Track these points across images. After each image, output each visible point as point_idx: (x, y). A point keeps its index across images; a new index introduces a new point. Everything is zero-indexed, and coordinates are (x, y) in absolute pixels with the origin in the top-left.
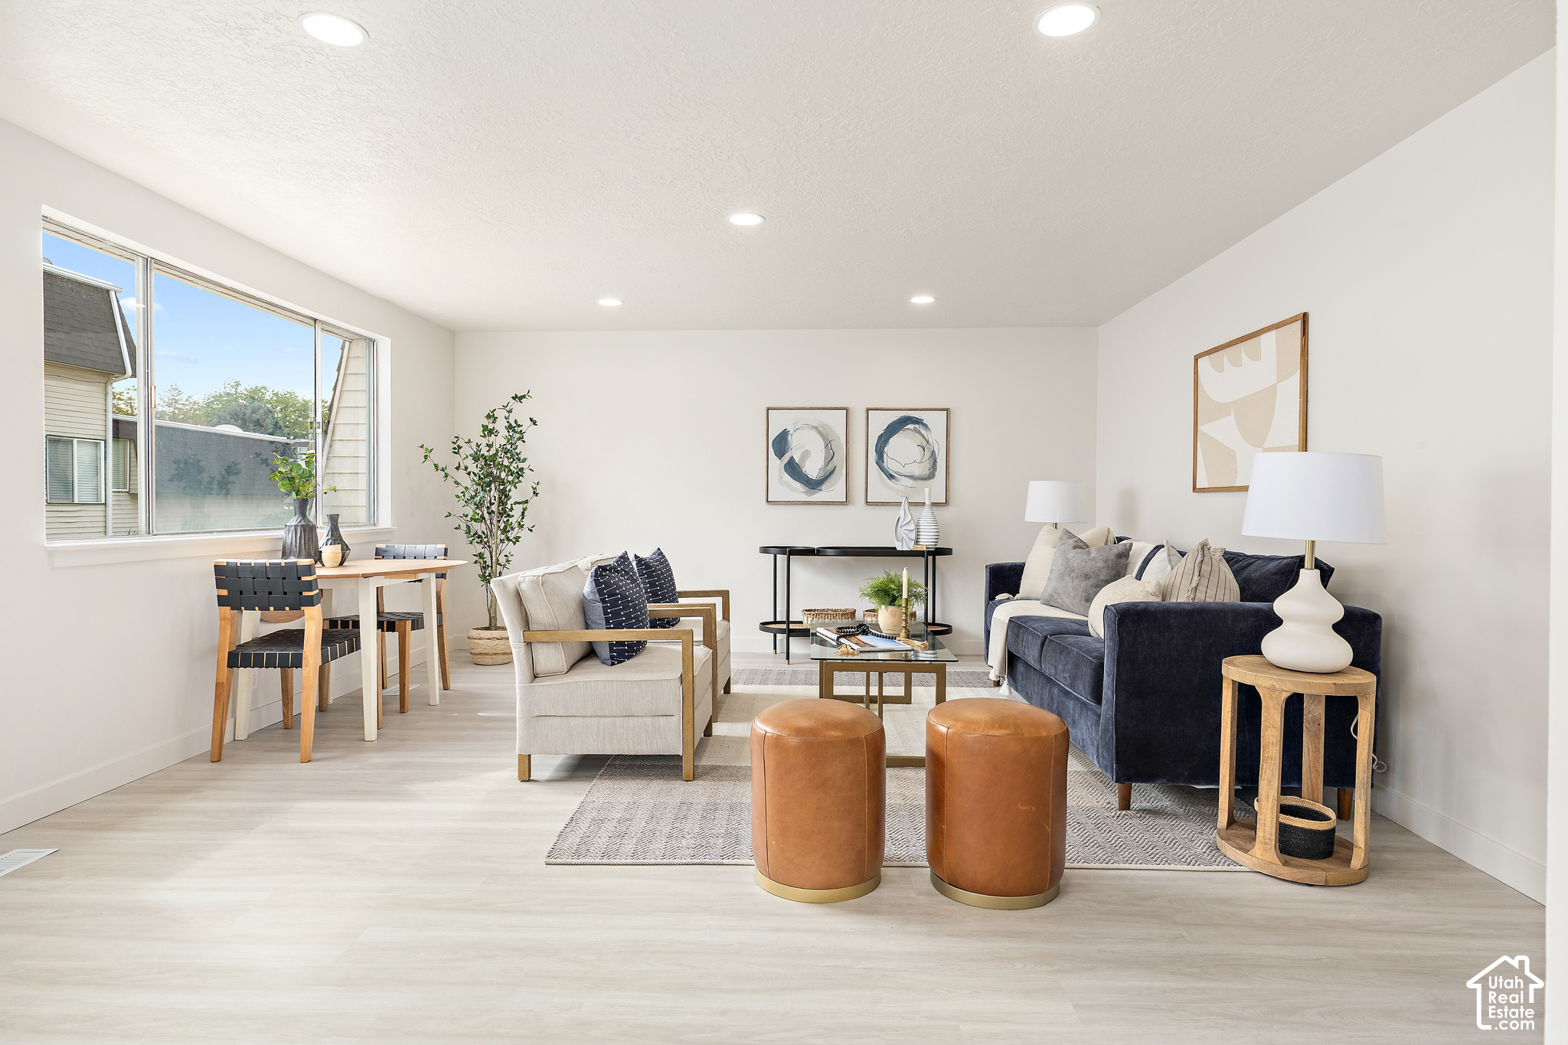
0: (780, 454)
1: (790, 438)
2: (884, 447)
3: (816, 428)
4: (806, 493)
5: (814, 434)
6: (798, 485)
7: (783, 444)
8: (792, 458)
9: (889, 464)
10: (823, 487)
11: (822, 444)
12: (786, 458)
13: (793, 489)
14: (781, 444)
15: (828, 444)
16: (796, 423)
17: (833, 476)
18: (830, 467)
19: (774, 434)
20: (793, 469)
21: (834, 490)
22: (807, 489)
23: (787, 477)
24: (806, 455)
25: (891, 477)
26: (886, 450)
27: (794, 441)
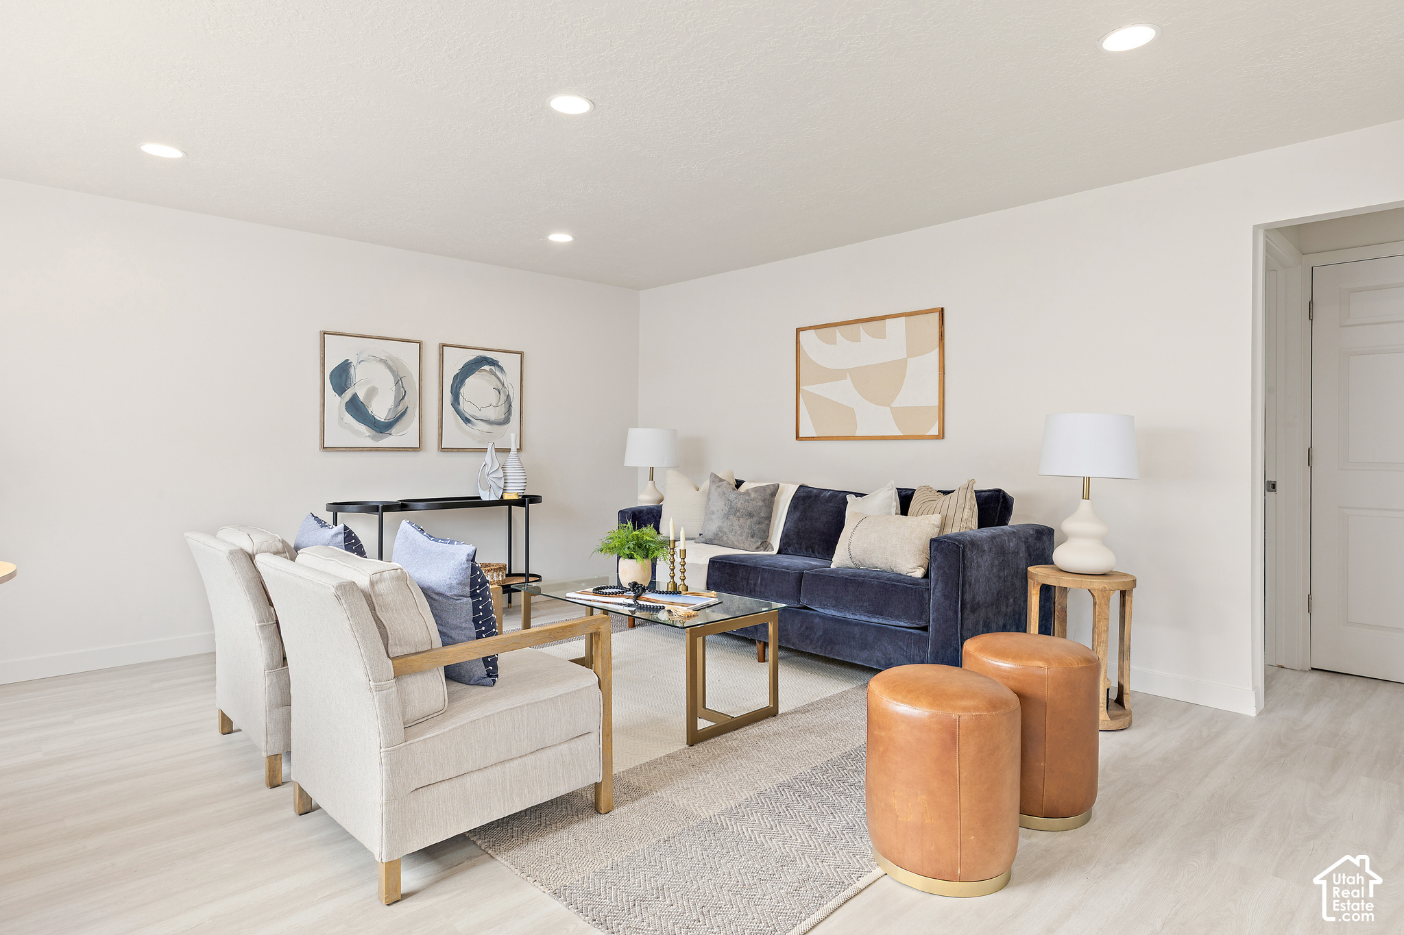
0: (340, 388)
1: (352, 371)
2: (460, 388)
3: (384, 362)
4: (373, 438)
5: (382, 368)
6: (362, 428)
7: (344, 377)
8: (355, 397)
9: (465, 406)
10: (393, 431)
11: (391, 380)
12: (348, 395)
13: (357, 433)
14: (341, 377)
15: (398, 381)
16: (361, 353)
17: (404, 418)
18: (401, 408)
19: (331, 366)
20: (357, 408)
21: (405, 435)
22: (374, 432)
23: (349, 418)
24: (372, 392)
25: (467, 421)
26: (461, 391)
27: (357, 374)
